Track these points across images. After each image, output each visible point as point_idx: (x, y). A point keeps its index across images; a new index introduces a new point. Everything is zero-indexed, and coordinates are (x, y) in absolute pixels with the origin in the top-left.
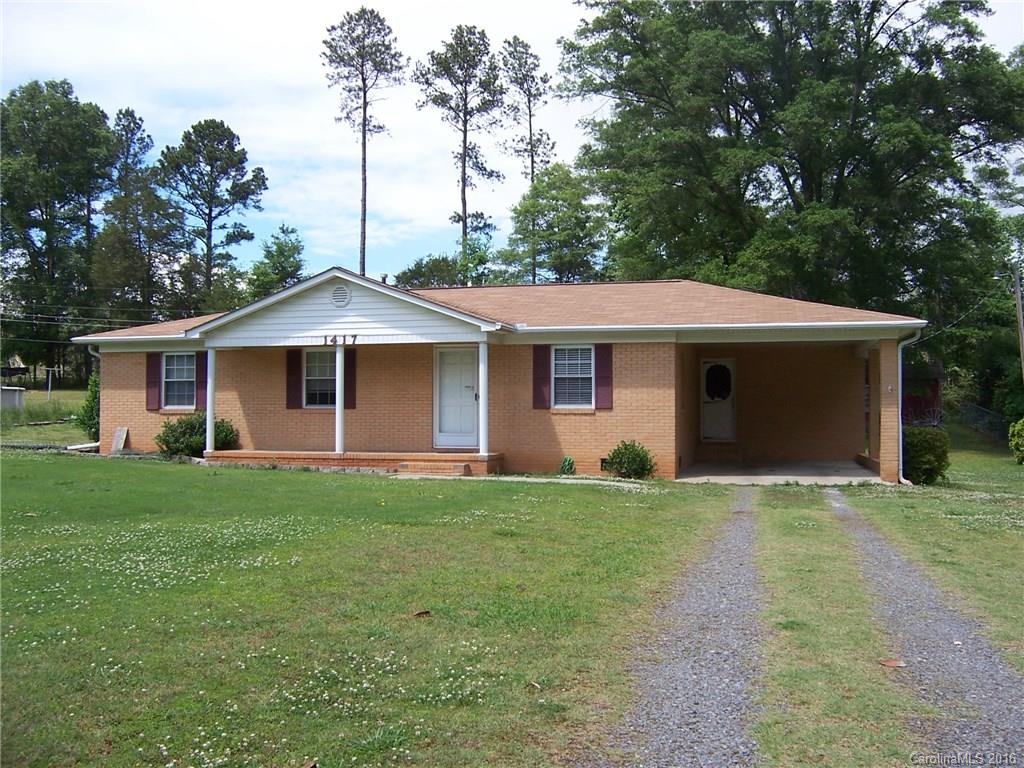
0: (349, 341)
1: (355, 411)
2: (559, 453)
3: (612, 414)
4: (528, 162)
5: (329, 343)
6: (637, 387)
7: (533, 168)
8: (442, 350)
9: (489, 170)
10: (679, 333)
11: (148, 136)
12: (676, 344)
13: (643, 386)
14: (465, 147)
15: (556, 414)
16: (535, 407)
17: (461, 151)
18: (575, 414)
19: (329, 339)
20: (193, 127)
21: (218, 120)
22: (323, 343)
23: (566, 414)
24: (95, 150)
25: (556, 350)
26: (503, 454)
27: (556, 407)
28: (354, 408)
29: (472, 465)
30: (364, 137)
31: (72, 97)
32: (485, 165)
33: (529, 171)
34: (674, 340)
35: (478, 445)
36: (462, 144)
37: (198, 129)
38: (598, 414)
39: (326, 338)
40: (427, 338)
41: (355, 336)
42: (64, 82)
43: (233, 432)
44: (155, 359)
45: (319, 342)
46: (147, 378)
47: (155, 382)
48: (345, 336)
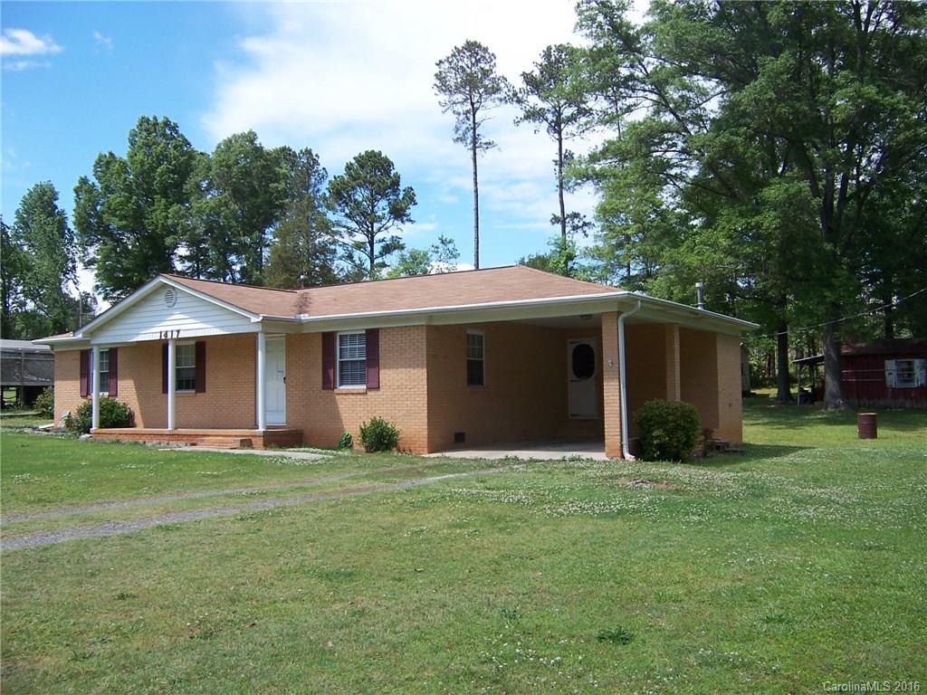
0: (175, 336)
1: (205, 394)
2: (341, 429)
3: (378, 393)
5: (163, 338)
6: (398, 368)
10: (430, 315)
11: (324, 169)
12: (427, 326)
13: (402, 367)
14: (561, 155)
15: (338, 394)
16: (324, 389)
17: (557, 158)
18: (353, 394)
19: (163, 334)
20: (354, 158)
21: (376, 151)
22: (158, 338)
23: (345, 394)
24: (276, 184)
25: (340, 336)
26: (302, 430)
27: (341, 388)
28: (204, 391)
29: (253, 439)
30: (475, 154)
31: (257, 142)
34: (424, 323)
36: (558, 152)
37: (359, 160)
38: (369, 393)
39: (161, 333)
40: (223, 330)
41: (178, 331)
42: (250, 132)
43: (130, 413)
44: (85, 356)
45: (157, 337)
46: (81, 371)
47: (85, 374)
48: (172, 332)
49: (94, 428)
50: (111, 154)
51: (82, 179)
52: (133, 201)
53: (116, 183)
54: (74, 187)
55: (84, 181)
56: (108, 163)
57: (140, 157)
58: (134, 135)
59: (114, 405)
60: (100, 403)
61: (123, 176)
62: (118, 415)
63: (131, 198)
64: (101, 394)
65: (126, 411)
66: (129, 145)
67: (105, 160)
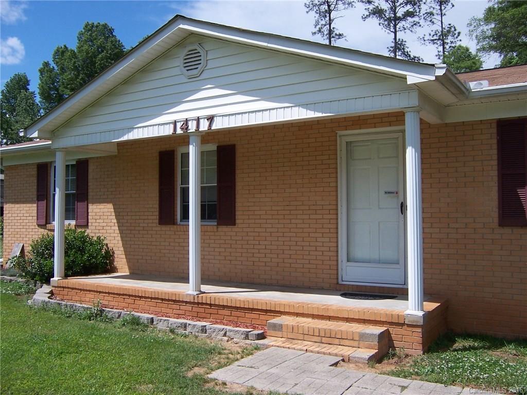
0: (204, 126)
1: (235, 229)
4: (441, 48)
5: (179, 131)
7: (444, 51)
8: (349, 139)
9: (412, 56)
14: (396, 43)
16: (502, 224)
17: (393, 45)
19: (179, 125)
22: (172, 132)
28: (234, 223)
32: (409, 53)
33: (441, 53)
35: (406, 282)
36: (394, 41)
39: (175, 124)
40: (315, 110)
41: (211, 119)
43: (107, 252)
44: (43, 171)
45: (168, 131)
46: (38, 191)
47: (43, 195)
48: (198, 120)
49: (56, 279)
50: (65, 46)
51: (46, 63)
52: (80, 78)
53: (69, 65)
54: (39, 68)
55: (46, 64)
56: (63, 52)
57: (86, 47)
58: (81, 34)
59: (84, 240)
60: (66, 238)
61: (74, 60)
62: (90, 255)
63: (79, 75)
64: (67, 222)
65: (101, 249)
66: (78, 41)
67: (61, 50)
